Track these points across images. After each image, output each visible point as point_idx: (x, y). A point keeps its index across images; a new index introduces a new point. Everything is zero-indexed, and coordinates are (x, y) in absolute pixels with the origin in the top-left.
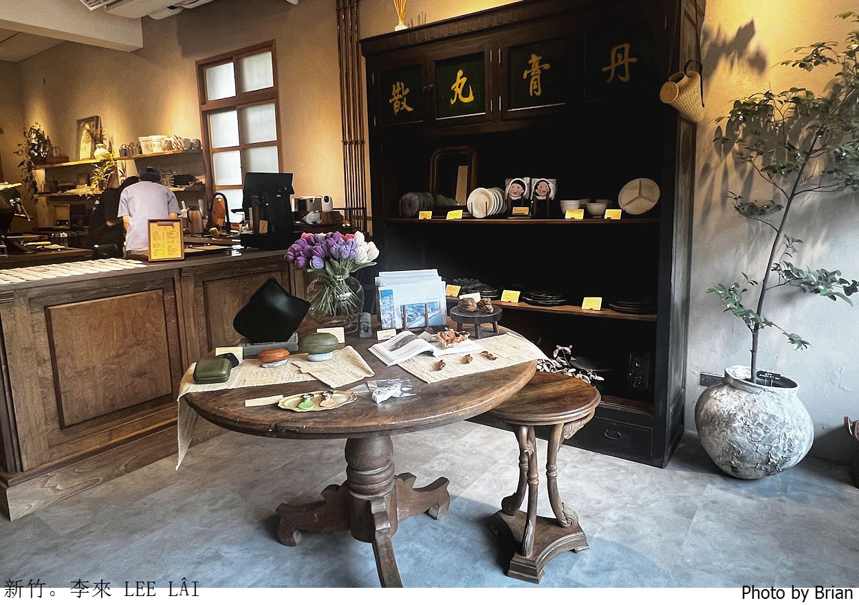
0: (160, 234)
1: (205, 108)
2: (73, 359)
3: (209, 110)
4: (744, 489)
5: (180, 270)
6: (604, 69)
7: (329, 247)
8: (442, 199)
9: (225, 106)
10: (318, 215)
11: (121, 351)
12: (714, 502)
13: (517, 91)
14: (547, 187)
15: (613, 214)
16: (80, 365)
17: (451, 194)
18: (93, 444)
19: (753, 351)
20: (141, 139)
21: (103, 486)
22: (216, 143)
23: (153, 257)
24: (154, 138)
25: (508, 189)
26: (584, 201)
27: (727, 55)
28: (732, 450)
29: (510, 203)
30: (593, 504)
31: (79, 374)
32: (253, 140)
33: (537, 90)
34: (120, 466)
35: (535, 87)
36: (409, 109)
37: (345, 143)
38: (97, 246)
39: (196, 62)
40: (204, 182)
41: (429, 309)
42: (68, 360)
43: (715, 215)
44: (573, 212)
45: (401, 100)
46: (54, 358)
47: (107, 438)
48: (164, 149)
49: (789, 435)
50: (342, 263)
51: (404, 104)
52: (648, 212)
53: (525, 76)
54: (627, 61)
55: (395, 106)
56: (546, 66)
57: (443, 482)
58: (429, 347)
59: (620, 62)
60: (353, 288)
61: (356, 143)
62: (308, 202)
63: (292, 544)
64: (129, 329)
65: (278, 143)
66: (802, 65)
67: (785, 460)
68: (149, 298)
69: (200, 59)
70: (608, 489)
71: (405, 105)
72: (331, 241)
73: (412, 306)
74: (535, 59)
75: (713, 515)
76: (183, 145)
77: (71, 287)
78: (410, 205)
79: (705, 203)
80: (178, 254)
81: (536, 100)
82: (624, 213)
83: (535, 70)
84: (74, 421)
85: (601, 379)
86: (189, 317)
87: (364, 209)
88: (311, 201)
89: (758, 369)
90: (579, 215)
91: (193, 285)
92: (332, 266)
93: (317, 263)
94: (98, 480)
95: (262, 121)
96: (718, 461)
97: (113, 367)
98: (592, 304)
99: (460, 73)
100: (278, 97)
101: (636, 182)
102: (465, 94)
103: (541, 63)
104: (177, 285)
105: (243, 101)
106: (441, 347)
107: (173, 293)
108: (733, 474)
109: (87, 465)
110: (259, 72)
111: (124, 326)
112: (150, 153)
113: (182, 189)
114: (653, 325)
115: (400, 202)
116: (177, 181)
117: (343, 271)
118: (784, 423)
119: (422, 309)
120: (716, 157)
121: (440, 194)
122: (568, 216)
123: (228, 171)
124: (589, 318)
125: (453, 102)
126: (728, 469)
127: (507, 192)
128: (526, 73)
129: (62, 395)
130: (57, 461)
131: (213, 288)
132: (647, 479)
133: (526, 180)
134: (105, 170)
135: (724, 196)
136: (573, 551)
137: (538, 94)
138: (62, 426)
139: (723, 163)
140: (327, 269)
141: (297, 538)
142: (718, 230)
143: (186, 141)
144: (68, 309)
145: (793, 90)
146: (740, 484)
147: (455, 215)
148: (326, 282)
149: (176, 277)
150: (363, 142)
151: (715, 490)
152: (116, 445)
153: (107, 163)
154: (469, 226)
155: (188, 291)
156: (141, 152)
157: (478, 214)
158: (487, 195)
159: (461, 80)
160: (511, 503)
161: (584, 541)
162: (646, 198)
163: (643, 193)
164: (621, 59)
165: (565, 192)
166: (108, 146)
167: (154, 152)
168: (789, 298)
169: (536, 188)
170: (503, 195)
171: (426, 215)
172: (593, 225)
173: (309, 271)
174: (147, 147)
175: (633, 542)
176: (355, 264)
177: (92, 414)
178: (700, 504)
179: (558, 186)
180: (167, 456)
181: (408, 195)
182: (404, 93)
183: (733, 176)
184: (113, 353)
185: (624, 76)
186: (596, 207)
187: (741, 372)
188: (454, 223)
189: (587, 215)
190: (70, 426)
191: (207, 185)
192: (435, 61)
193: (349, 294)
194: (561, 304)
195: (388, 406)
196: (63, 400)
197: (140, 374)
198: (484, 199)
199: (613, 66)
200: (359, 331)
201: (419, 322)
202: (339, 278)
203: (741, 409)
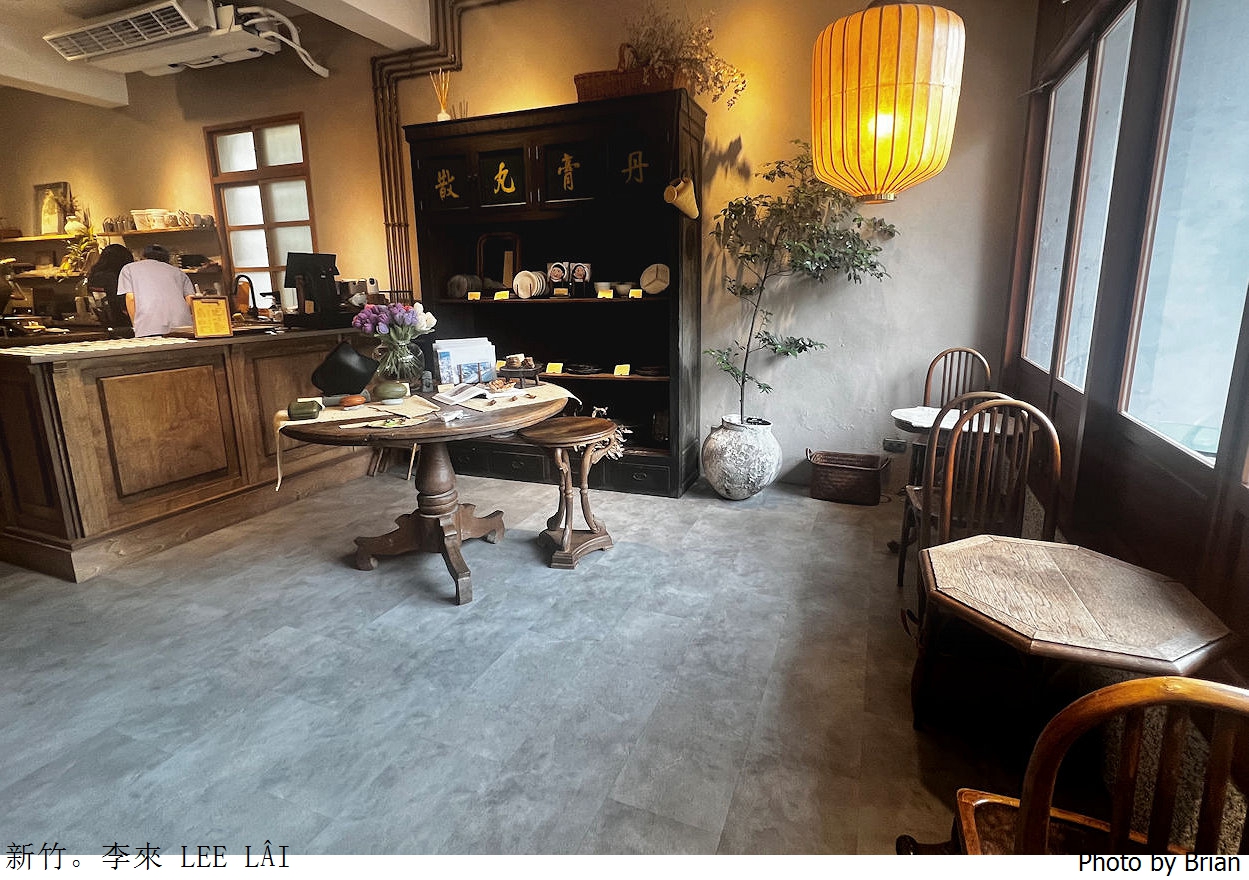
0: (205, 311)
1: (218, 181)
2: (128, 431)
3: (222, 183)
4: (734, 505)
5: (230, 346)
6: (624, 171)
7: (393, 315)
8: (489, 282)
9: (244, 179)
10: (364, 297)
11: (175, 424)
12: (711, 515)
13: (553, 186)
14: (584, 270)
15: (636, 294)
16: (135, 436)
17: (499, 278)
18: (152, 513)
19: (742, 401)
20: (134, 213)
21: (166, 552)
22: (233, 220)
23: (200, 334)
24: (153, 212)
25: (549, 272)
26: (614, 284)
27: (723, 164)
28: (725, 475)
29: (551, 285)
30: (621, 523)
31: (135, 444)
32: (279, 219)
33: (570, 185)
34: (181, 534)
35: (568, 182)
36: (455, 196)
37: (387, 226)
38: (110, 329)
39: (204, 128)
40: (220, 264)
41: (481, 368)
42: (123, 431)
43: (718, 295)
44: (605, 292)
45: (447, 187)
46: (108, 429)
47: (165, 508)
48: (167, 225)
49: (762, 459)
50: (405, 329)
51: (450, 190)
52: (662, 292)
53: (559, 172)
54: (640, 165)
55: (441, 192)
56: (577, 165)
57: (499, 513)
58: (481, 392)
59: (636, 166)
60: (414, 352)
61: (400, 225)
62: (351, 284)
63: (370, 568)
64: (182, 401)
65: (311, 223)
66: (768, 178)
67: (760, 480)
68: (200, 374)
69: (208, 125)
70: (633, 514)
71: (451, 192)
72: (395, 310)
73: (466, 365)
74: (567, 158)
75: (707, 522)
76: (192, 222)
77: (122, 359)
78: (459, 286)
79: (710, 287)
80: (226, 332)
81: (569, 194)
82: (644, 292)
83: (568, 167)
84: (133, 491)
85: (630, 432)
86: (241, 393)
87: (411, 292)
88: (354, 283)
89: (746, 416)
90: (610, 295)
91: (243, 363)
92: (395, 332)
93: (383, 328)
94: (160, 547)
95: (291, 199)
96: (717, 486)
97: (168, 439)
98: (622, 371)
99: (502, 165)
100: (309, 174)
101: (653, 267)
102: (508, 185)
103: (573, 161)
104: (228, 362)
105: (265, 176)
106: (492, 391)
107: (223, 369)
108: (728, 497)
109: (150, 531)
110: (285, 145)
111: (177, 398)
112: (148, 229)
113: (195, 271)
114: (667, 383)
115: (449, 284)
116: (186, 262)
117: (406, 335)
118: (758, 451)
119: (475, 368)
120: (717, 248)
121: (489, 277)
122: (600, 295)
123: (250, 251)
124: (621, 382)
125: (496, 191)
126: (723, 492)
127: (549, 275)
128: (560, 169)
129: (119, 466)
130: (118, 529)
131: (263, 365)
132: (665, 505)
133: (565, 265)
134: (82, 247)
135: (724, 280)
136: (602, 549)
137: (571, 188)
138: (121, 496)
139: (722, 254)
140: (392, 334)
141: (374, 563)
142: (721, 308)
143: (197, 217)
144: (120, 381)
145: (761, 196)
146: (732, 503)
147: (501, 296)
148: (392, 347)
149: (226, 353)
150: (407, 225)
151: (713, 507)
152: (177, 514)
153: (84, 239)
154: (515, 305)
155: (238, 367)
156: (134, 228)
157: (524, 295)
158: (530, 277)
159: (503, 172)
160: (553, 522)
161: (610, 542)
162: (661, 280)
163: (660, 276)
164: (636, 163)
165: (597, 276)
166: (83, 219)
167: (153, 228)
168: (770, 361)
169: (574, 271)
170: (546, 277)
171: (475, 296)
172: (620, 303)
173: (376, 335)
174: (142, 222)
175: (647, 541)
176: (415, 332)
177: (149, 484)
178: (700, 516)
179: (592, 269)
180: (228, 526)
181: (457, 277)
182: (450, 181)
183: (730, 263)
184: (167, 426)
185: (639, 178)
186: (622, 288)
187: (735, 419)
188: (501, 302)
189: (616, 294)
190: (129, 495)
191: (224, 267)
192: (480, 153)
193: (411, 357)
194: (597, 373)
195: (453, 425)
196: (120, 469)
197: (195, 447)
198: (528, 281)
199: (630, 170)
200: (422, 387)
201: (474, 378)
202: (402, 343)
203: (730, 444)
